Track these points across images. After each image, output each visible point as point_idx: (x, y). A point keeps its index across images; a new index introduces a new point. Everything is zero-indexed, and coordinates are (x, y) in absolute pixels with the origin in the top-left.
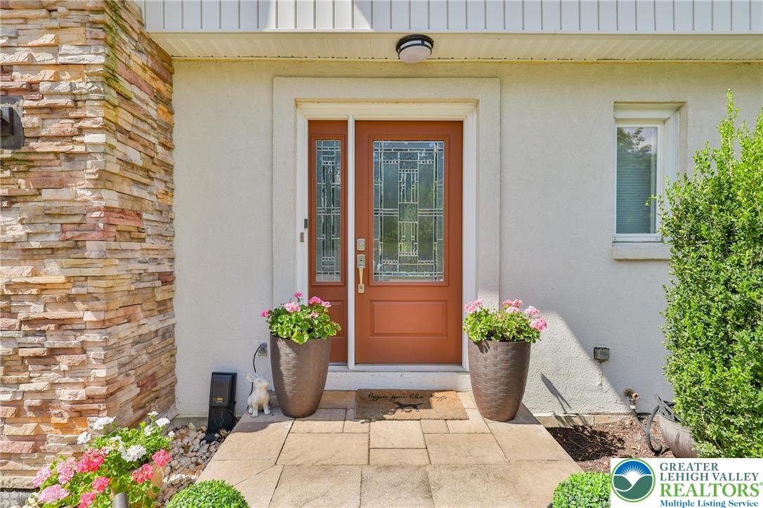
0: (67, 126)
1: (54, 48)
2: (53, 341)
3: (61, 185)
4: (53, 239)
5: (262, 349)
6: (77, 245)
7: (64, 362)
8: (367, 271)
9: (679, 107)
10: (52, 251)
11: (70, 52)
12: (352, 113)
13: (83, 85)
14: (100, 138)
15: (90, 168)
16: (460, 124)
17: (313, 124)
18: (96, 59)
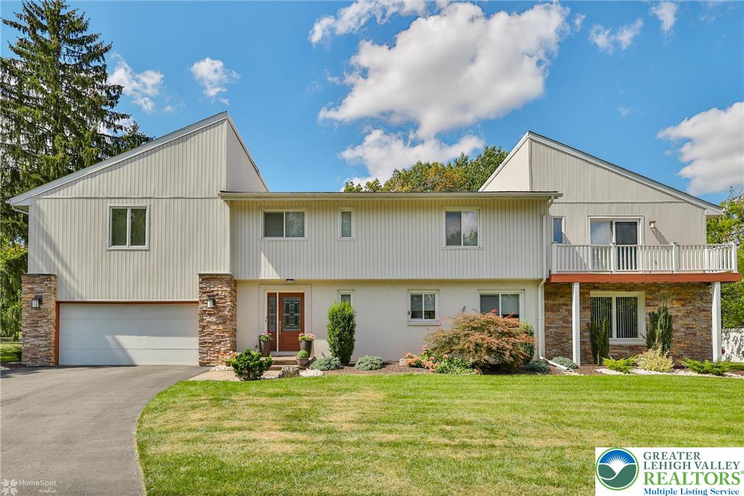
0: (223, 301)
1: (221, 288)
2: (221, 340)
3: (222, 312)
4: (221, 321)
5: (257, 346)
6: (225, 323)
7: (222, 343)
8: (281, 329)
9: (353, 290)
10: (220, 323)
11: (225, 288)
12: (278, 292)
13: (227, 294)
14: (229, 303)
15: (228, 309)
16: (304, 294)
17: (268, 294)
18: (229, 289)
